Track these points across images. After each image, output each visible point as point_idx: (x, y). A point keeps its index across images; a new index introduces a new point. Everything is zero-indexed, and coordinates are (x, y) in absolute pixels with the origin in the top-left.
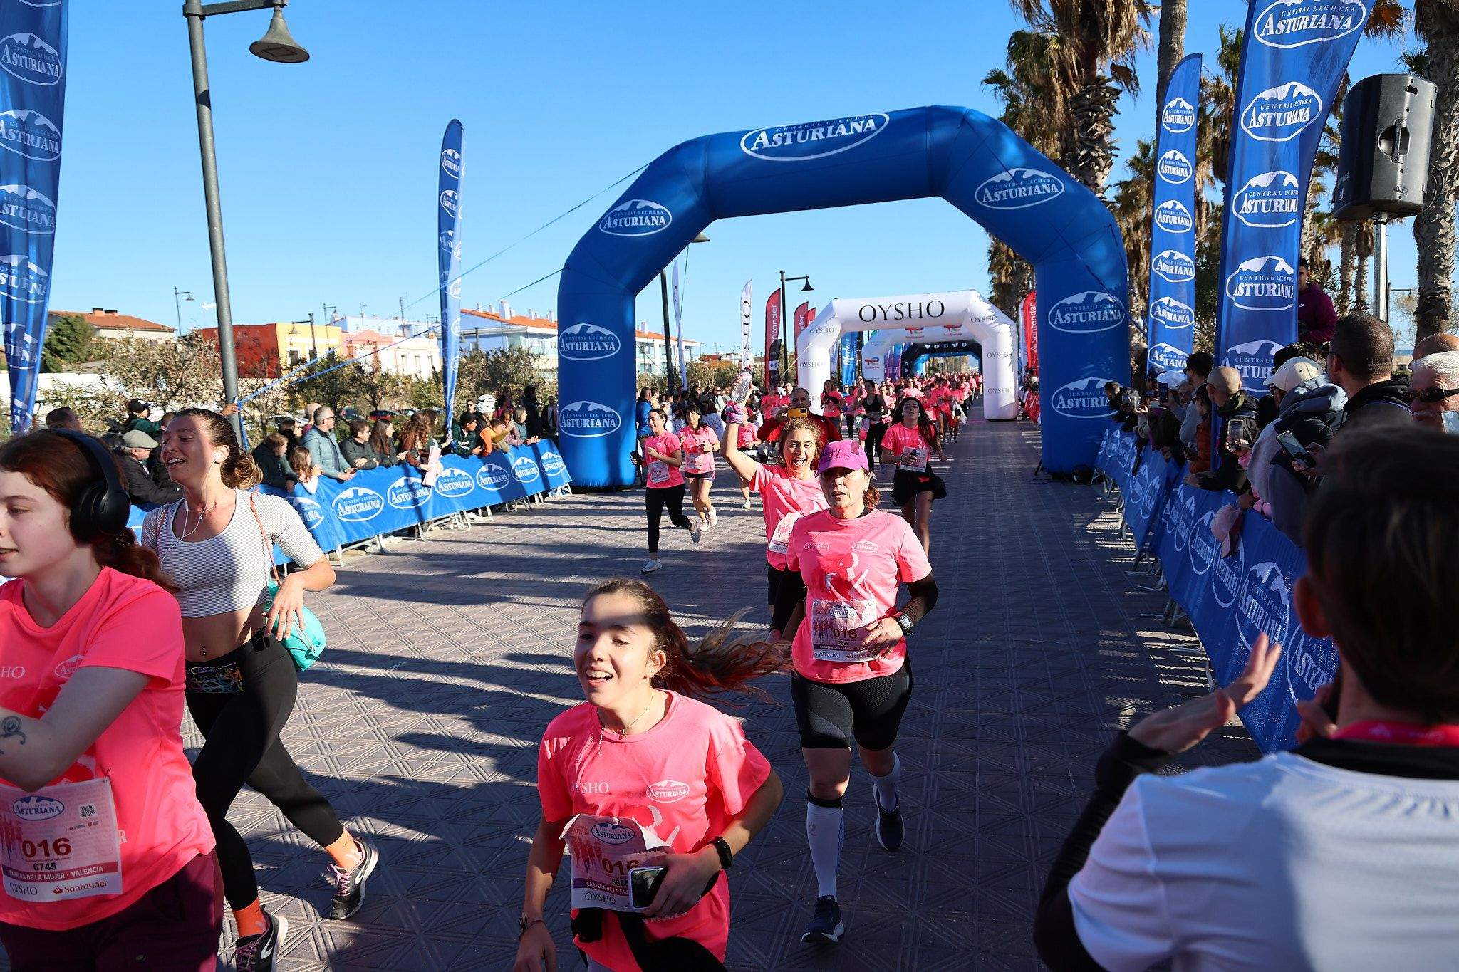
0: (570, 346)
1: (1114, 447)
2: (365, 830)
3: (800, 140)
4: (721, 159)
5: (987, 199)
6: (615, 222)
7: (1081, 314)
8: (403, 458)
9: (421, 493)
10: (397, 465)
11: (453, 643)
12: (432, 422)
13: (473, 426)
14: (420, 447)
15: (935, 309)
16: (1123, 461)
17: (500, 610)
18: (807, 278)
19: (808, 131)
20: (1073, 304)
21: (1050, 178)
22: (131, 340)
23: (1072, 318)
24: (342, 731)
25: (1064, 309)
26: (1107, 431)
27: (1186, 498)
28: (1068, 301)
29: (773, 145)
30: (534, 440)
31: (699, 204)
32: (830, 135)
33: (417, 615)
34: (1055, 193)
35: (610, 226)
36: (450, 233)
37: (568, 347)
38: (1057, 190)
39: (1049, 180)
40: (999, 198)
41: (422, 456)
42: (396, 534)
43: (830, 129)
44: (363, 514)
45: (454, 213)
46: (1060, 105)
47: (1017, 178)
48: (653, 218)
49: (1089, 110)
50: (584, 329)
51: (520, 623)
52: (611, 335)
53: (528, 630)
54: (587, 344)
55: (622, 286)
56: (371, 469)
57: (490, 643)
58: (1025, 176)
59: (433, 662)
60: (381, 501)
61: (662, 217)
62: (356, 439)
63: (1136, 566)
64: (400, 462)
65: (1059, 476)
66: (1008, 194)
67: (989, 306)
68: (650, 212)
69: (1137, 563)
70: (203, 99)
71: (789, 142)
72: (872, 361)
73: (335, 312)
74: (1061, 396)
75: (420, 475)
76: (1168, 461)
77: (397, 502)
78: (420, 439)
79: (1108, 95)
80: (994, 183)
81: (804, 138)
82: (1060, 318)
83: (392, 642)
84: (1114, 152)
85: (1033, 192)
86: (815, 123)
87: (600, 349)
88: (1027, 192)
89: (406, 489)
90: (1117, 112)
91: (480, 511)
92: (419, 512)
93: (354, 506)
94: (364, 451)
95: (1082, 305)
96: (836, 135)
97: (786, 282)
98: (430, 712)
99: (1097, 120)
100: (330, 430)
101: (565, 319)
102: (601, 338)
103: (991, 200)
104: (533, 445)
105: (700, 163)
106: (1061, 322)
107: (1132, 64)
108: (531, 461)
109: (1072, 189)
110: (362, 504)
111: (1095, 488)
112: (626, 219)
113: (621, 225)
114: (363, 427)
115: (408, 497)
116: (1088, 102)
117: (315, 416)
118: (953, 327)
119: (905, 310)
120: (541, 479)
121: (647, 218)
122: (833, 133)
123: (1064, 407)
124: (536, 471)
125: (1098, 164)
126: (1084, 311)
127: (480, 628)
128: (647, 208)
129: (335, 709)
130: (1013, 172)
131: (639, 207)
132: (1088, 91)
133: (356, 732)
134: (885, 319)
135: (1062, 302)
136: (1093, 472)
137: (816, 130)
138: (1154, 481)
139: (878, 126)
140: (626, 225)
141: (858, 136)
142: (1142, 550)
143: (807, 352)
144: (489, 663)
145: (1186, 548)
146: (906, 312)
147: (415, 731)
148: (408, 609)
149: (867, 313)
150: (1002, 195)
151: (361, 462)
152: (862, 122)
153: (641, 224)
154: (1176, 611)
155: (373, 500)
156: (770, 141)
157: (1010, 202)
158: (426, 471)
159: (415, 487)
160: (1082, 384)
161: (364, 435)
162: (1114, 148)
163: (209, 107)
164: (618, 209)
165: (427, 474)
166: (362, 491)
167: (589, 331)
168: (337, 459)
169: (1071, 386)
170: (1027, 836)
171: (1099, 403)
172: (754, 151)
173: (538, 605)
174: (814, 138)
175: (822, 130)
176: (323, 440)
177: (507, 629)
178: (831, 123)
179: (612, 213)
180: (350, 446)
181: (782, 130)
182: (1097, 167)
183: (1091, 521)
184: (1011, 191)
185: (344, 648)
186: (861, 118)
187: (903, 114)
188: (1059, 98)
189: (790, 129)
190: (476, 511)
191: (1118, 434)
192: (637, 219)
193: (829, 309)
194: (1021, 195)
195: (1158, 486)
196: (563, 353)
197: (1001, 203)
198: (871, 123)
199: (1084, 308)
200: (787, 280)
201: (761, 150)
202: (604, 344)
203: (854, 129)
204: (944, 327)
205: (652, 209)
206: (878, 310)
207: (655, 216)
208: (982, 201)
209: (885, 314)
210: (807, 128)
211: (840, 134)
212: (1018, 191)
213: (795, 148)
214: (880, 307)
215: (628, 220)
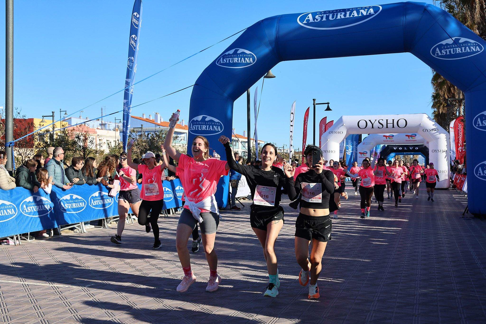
0: (196, 127)
3: (330, 18)
4: (286, 28)
5: (437, 54)
6: (225, 61)
8: (99, 181)
9: (108, 201)
10: (96, 184)
12: (117, 161)
14: (109, 175)
15: (402, 123)
17: (149, 262)
18: (328, 103)
19: (335, 14)
21: (475, 43)
24: (56, 315)
25: (482, 118)
29: (316, 21)
30: (172, 178)
31: (272, 52)
33: (101, 262)
34: (478, 52)
35: (222, 62)
37: (194, 128)
38: (479, 50)
39: (474, 44)
40: (445, 53)
41: (110, 180)
42: (92, 223)
43: (348, 13)
44: (74, 210)
47: (456, 42)
48: (246, 59)
50: (204, 118)
51: (160, 269)
52: (218, 122)
54: (205, 126)
56: (81, 185)
58: (460, 41)
60: (85, 203)
61: (251, 59)
62: (75, 167)
64: (97, 183)
65: (479, 216)
66: (450, 51)
67: (434, 123)
68: (245, 56)
71: (324, 19)
72: (363, 153)
73: (66, 114)
74: (480, 169)
75: (108, 191)
77: (94, 205)
78: (109, 171)
80: (442, 45)
81: (333, 17)
82: (480, 123)
85: (465, 51)
86: (340, 10)
87: (212, 130)
88: (462, 50)
89: (99, 198)
92: (105, 211)
93: (70, 204)
94: (78, 174)
96: (351, 16)
97: (316, 105)
98: (107, 309)
100: (61, 161)
101: (193, 112)
102: (213, 123)
103: (440, 54)
104: (171, 181)
105: (274, 31)
106: (481, 125)
108: (170, 190)
110: (75, 204)
112: (231, 59)
113: (228, 62)
114: (79, 161)
115: (100, 202)
117: (54, 152)
118: (411, 136)
119: (384, 124)
120: (174, 201)
121: (243, 58)
122: (350, 15)
123: (482, 174)
124: (171, 195)
128: (243, 53)
129: (52, 304)
130: (454, 38)
131: (239, 52)
134: (373, 127)
135: (481, 113)
137: (340, 13)
139: (375, 12)
140: (231, 62)
141: (364, 17)
143: (326, 146)
148: (97, 259)
149: (363, 124)
150: (446, 52)
151: (76, 180)
152: (366, 10)
153: (239, 62)
155: (81, 202)
156: (314, 18)
157: (451, 56)
158: (111, 188)
159: (104, 197)
161: (80, 166)
164: (227, 53)
165: (112, 190)
166: (75, 196)
167: (207, 120)
168: (63, 178)
172: (304, 24)
173: (171, 261)
174: (339, 17)
175: (343, 13)
176: (57, 166)
177: (153, 271)
178: (349, 10)
179: (223, 55)
180: (71, 171)
181: (321, 13)
184: (452, 50)
186: (366, 8)
187: (391, 6)
189: (325, 12)
192: (237, 59)
193: (341, 121)
194: (458, 52)
196: (192, 131)
197: (446, 56)
198: (372, 11)
200: (317, 104)
201: (308, 24)
202: (215, 127)
203: (362, 13)
204: (406, 136)
205: (246, 54)
206: (369, 123)
207: (247, 57)
208: (434, 55)
209: (373, 125)
210: (335, 12)
211: (353, 16)
212: (456, 49)
213: (328, 23)
214: (370, 121)
215: (232, 59)
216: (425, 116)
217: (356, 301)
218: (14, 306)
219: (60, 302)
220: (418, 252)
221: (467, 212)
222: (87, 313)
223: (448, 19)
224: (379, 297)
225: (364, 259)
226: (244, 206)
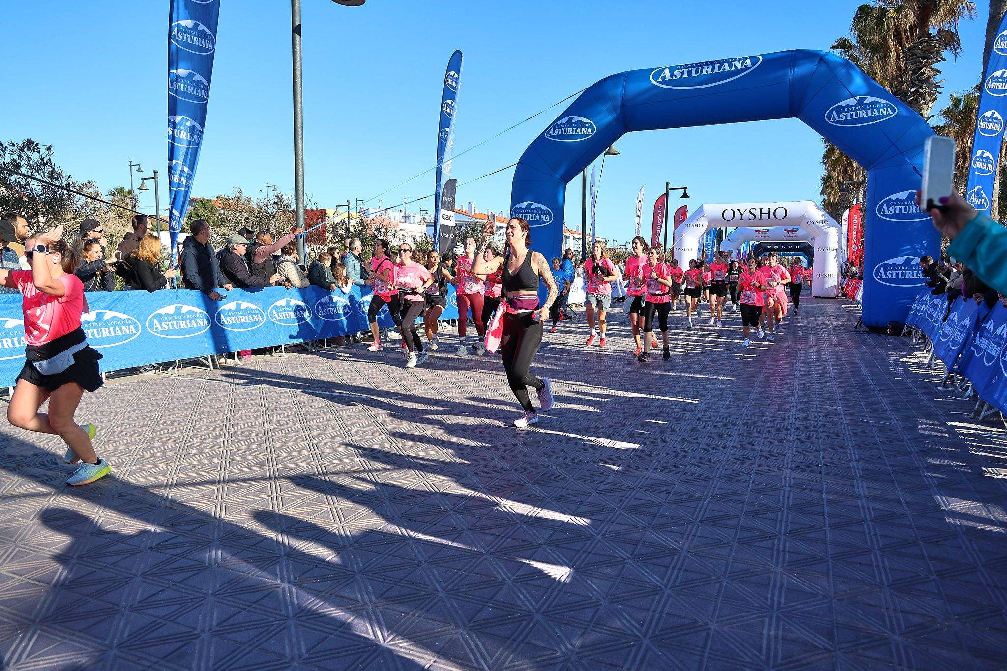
0: (519, 216)
1: (923, 307)
2: (373, 479)
3: (693, 74)
4: (635, 88)
5: (834, 119)
6: (556, 131)
7: (903, 207)
11: (432, 388)
13: (450, 262)
15: (780, 213)
16: (932, 317)
18: (685, 188)
19: (700, 68)
20: (897, 200)
21: (887, 103)
22: (241, 198)
23: (895, 210)
25: (889, 203)
26: (918, 297)
27: (995, 329)
28: (894, 197)
29: (674, 78)
31: (617, 120)
32: (716, 71)
34: (890, 115)
35: (552, 134)
36: (447, 129)
38: (891, 113)
39: (885, 105)
40: (844, 118)
43: (717, 66)
45: (451, 115)
46: (893, 59)
47: (860, 102)
48: (583, 129)
49: (919, 57)
50: (529, 205)
51: (477, 382)
52: (547, 210)
53: (483, 386)
54: (530, 216)
55: (558, 177)
57: (458, 391)
58: (866, 102)
59: (419, 397)
61: (589, 129)
63: (944, 385)
65: (876, 329)
66: (851, 115)
67: (822, 213)
68: (581, 125)
69: (945, 382)
70: (297, 30)
71: (685, 75)
73: (362, 204)
74: (882, 270)
76: (979, 303)
79: (937, 45)
80: (841, 106)
81: (696, 73)
82: (886, 210)
83: (392, 385)
84: (939, 90)
85: (872, 114)
86: (706, 63)
87: (539, 219)
88: (867, 114)
90: (944, 60)
91: (451, 322)
95: (904, 200)
96: (721, 71)
99: (927, 65)
101: (516, 198)
102: (540, 212)
103: (837, 119)
105: (619, 92)
106: (887, 213)
107: (956, 29)
109: (904, 112)
111: (905, 339)
113: (560, 134)
116: (920, 51)
117: (350, 244)
118: (792, 231)
119: (757, 213)
121: (579, 129)
122: (719, 69)
123: (884, 277)
125: (924, 99)
126: (906, 205)
127: (450, 383)
128: (580, 122)
129: (356, 416)
130: (857, 98)
131: (574, 121)
132: (921, 43)
133: (369, 428)
134: (742, 219)
135: (888, 198)
136: (904, 327)
137: (706, 67)
138: (963, 322)
139: (753, 64)
140: (563, 133)
141: (737, 72)
142: (951, 371)
143: (681, 242)
144: (457, 400)
145: (998, 360)
146: (758, 215)
147: (407, 432)
149: (728, 214)
150: (846, 116)
152: (741, 62)
153: (574, 133)
154: (985, 409)
156: (672, 75)
157: (852, 121)
160: (900, 260)
162: (939, 86)
163: (300, 35)
164: (559, 123)
167: (532, 207)
169: (890, 262)
170: (869, 534)
171: (913, 275)
172: (659, 82)
174: (704, 73)
175: (710, 67)
178: (718, 62)
179: (554, 125)
181: (681, 68)
182: (923, 101)
183: (905, 356)
184: (854, 113)
185: (362, 386)
186: (741, 59)
187: (775, 56)
188: (893, 54)
189: (686, 66)
190: (448, 321)
191: (928, 297)
192: (571, 129)
193: (700, 211)
194: (862, 116)
195: (968, 324)
197: (846, 122)
198: (748, 62)
199: (906, 202)
200: (670, 189)
201: (664, 82)
202: (542, 216)
203: (735, 66)
204: (785, 230)
205: (583, 123)
206: (737, 213)
207: (585, 127)
208: (829, 119)
209: (742, 215)
210: (700, 66)
211: (724, 70)
212: (860, 112)
213: (690, 81)
214: (739, 210)
215: (565, 130)
216: (813, 204)
217: (715, 424)
218: (314, 417)
219: (364, 414)
220: (795, 371)
221: (860, 325)
222: (395, 426)
223: (853, 72)
224: (744, 419)
225: (727, 377)
226: (576, 314)
